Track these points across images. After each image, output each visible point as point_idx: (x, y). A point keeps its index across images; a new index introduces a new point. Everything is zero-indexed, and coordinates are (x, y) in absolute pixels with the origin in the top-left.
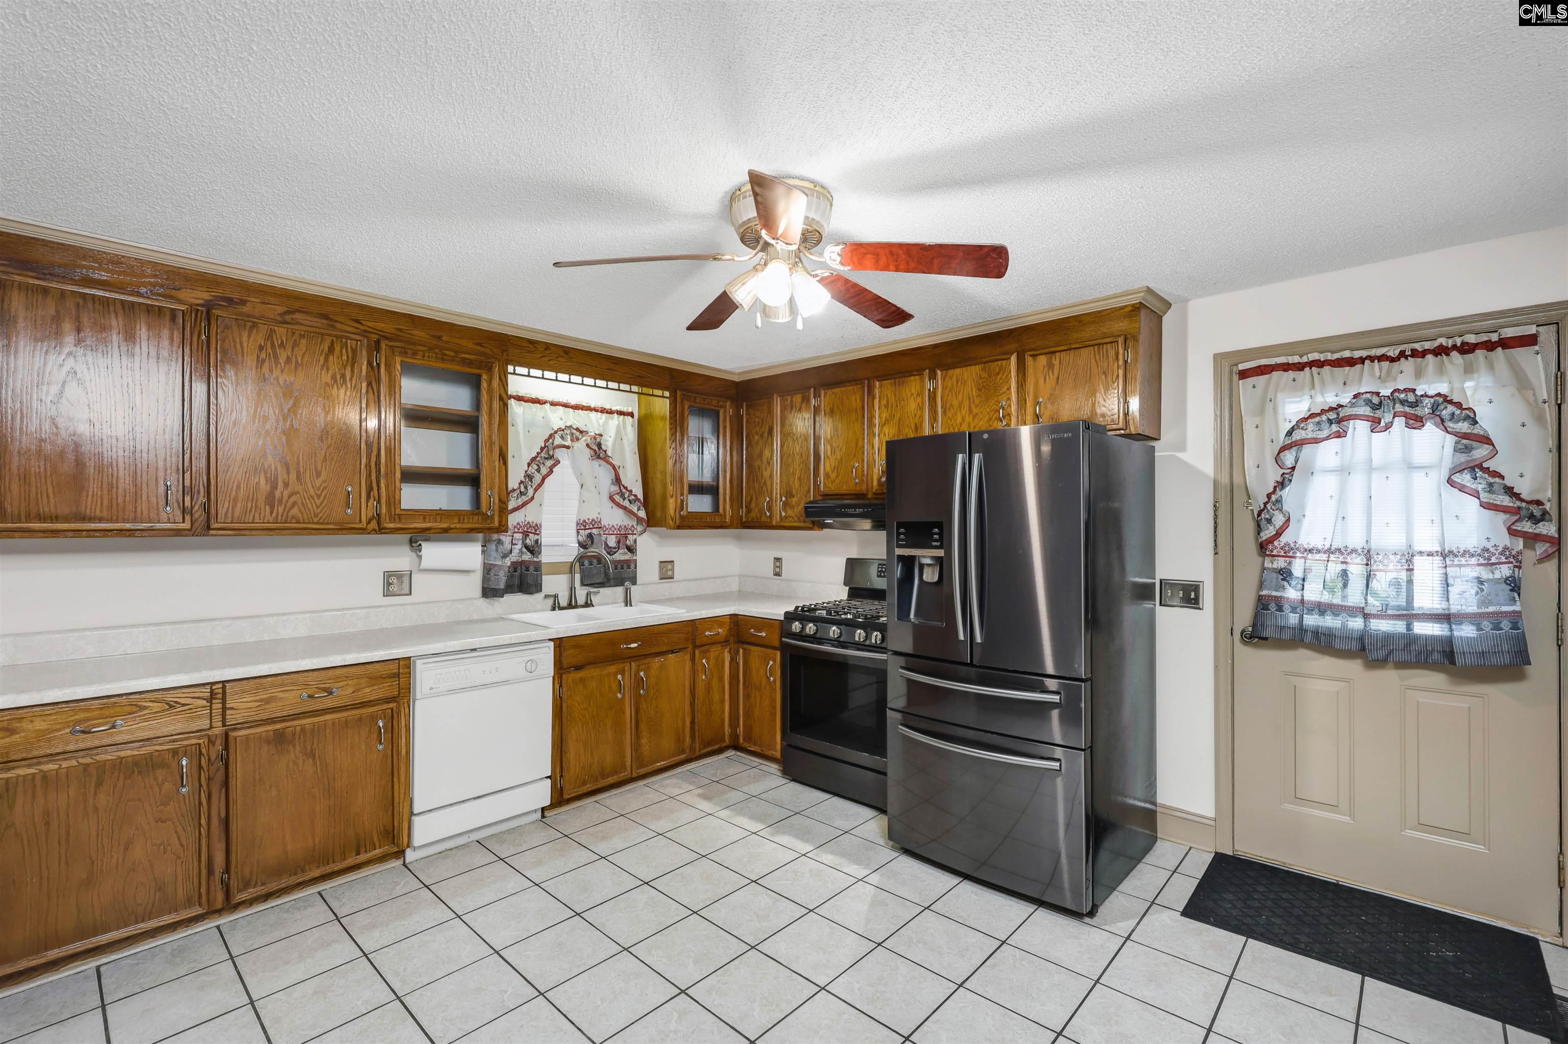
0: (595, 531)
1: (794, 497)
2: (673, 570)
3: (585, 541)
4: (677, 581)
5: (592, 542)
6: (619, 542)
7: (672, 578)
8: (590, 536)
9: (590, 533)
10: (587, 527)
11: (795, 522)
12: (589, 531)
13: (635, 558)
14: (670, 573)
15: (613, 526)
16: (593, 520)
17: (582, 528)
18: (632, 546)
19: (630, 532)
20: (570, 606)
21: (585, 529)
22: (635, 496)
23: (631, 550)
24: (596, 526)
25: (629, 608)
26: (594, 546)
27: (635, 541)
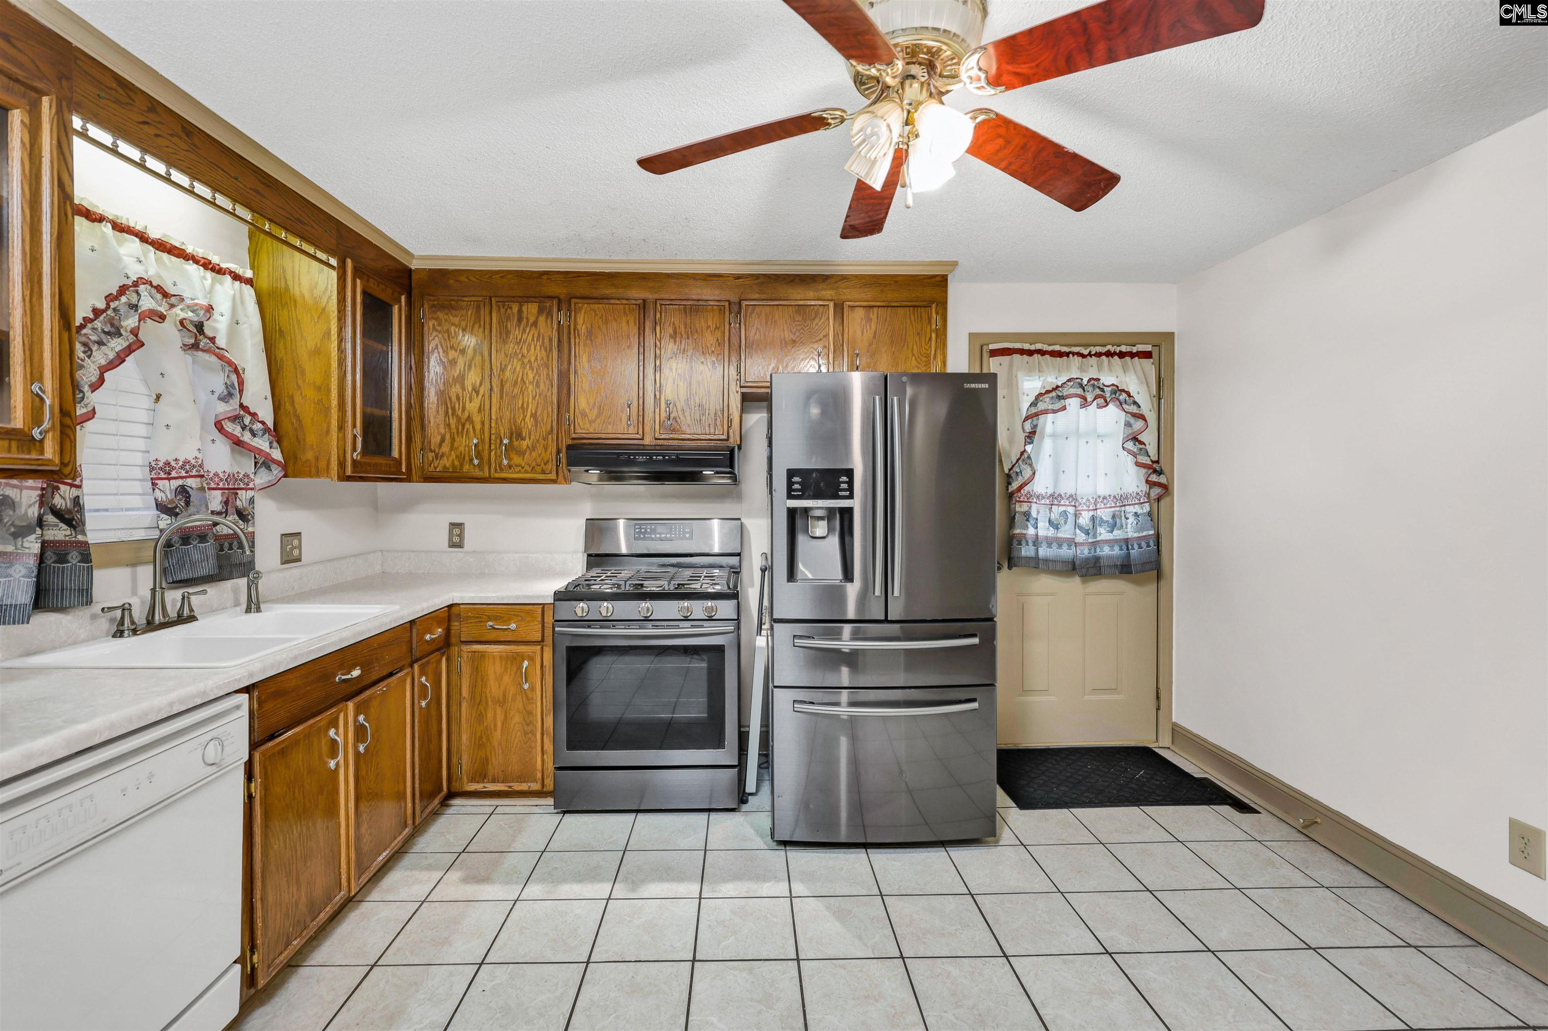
0: (192, 483)
1: (524, 439)
2: (300, 547)
3: (172, 501)
4: (308, 565)
5: (188, 503)
6: (226, 503)
7: (299, 560)
8: (183, 491)
9: (182, 487)
10: (174, 474)
11: (526, 472)
12: (180, 482)
13: (250, 529)
14: (296, 552)
15: (216, 475)
16: (186, 462)
17: (162, 475)
18: (245, 509)
19: (242, 486)
20: (151, 626)
21: (169, 479)
22: (263, 423)
23: (243, 516)
24: (194, 473)
25: (253, 616)
26: (191, 509)
27: (252, 501)
